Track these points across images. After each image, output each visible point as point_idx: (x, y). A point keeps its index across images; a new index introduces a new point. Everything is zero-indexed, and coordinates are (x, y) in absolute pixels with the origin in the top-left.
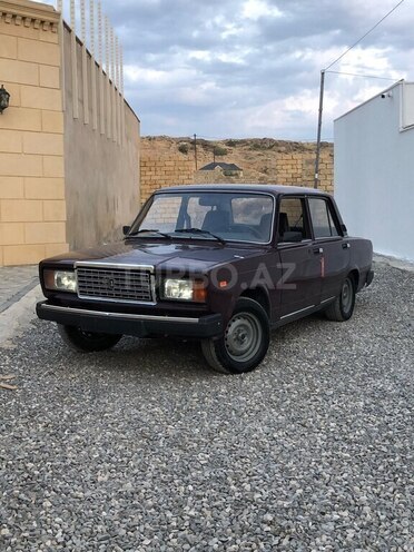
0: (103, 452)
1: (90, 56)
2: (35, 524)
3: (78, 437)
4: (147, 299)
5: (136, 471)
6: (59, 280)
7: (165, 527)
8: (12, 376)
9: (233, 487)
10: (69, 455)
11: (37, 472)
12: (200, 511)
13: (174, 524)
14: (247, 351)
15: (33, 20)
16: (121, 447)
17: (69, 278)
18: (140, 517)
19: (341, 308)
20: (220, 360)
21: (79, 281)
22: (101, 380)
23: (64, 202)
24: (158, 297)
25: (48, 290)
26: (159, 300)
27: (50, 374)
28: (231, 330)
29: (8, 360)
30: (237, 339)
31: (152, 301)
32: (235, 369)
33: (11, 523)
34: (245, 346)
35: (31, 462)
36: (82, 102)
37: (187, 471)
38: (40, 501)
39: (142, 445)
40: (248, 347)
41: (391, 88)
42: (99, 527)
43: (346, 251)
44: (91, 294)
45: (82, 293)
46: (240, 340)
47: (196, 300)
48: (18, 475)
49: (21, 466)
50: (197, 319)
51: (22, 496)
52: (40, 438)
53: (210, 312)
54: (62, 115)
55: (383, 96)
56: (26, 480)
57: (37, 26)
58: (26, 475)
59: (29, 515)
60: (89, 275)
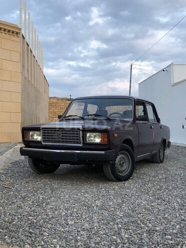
0: (67, 212)
1: (31, 51)
2: (43, 243)
3: (51, 206)
4: (78, 143)
5: (88, 219)
6: (32, 136)
7: (115, 242)
8: (8, 183)
9: (142, 225)
10: (50, 213)
11: (35, 221)
12: (130, 235)
13: (119, 241)
14: (124, 171)
15: (9, 31)
16: (75, 210)
17: (37, 135)
18: (99, 239)
19: (160, 157)
20: (113, 174)
21: (43, 135)
22: (53, 185)
23: (20, 114)
24: (83, 142)
25: (26, 141)
26: (84, 143)
27: (27, 182)
28: (117, 160)
29: (4, 177)
30: (120, 164)
31: (80, 143)
32: (119, 179)
33: (30, 242)
34: (124, 168)
35: (31, 216)
36: (28, 71)
37: (114, 220)
38: (42, 232)
39: (85, 209)
40: (125, 168)
41: (167, 67)
42: (79, 243)
43: (161, 129)
44: (49, 142)
45: (44, 141)
46: (122, 165)
47: (102, 143)
48: (26, 222)
49: (26, 218)
50: (103, 152)
51: (31, 230)
52: (31, 207)
53: (110, 149)
54: (21, 74)
55: (164, 70)
56: (30, 224)
57: (10, 34)
58: (30, 222)
59: (38, 239)
60: (48, 132)
